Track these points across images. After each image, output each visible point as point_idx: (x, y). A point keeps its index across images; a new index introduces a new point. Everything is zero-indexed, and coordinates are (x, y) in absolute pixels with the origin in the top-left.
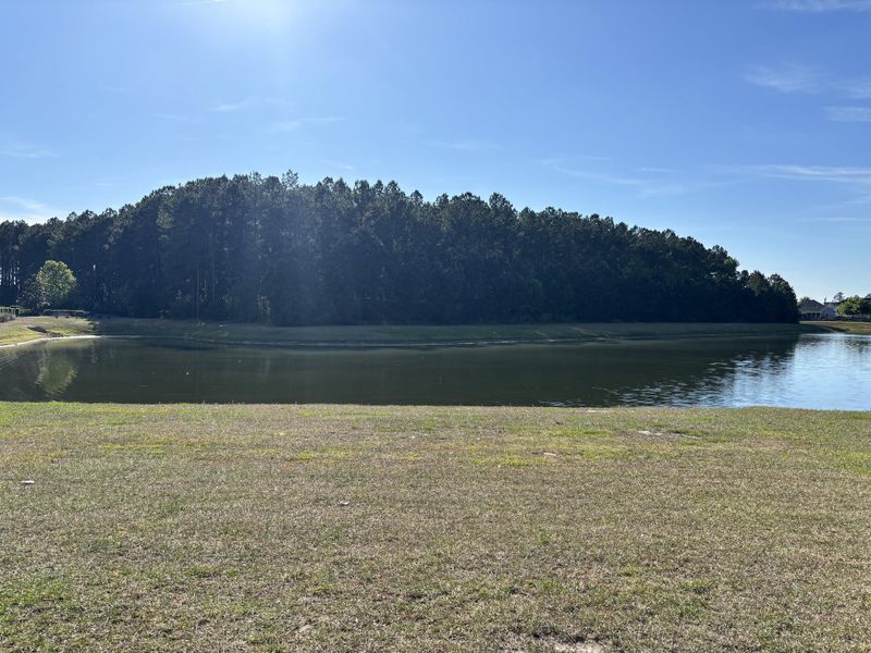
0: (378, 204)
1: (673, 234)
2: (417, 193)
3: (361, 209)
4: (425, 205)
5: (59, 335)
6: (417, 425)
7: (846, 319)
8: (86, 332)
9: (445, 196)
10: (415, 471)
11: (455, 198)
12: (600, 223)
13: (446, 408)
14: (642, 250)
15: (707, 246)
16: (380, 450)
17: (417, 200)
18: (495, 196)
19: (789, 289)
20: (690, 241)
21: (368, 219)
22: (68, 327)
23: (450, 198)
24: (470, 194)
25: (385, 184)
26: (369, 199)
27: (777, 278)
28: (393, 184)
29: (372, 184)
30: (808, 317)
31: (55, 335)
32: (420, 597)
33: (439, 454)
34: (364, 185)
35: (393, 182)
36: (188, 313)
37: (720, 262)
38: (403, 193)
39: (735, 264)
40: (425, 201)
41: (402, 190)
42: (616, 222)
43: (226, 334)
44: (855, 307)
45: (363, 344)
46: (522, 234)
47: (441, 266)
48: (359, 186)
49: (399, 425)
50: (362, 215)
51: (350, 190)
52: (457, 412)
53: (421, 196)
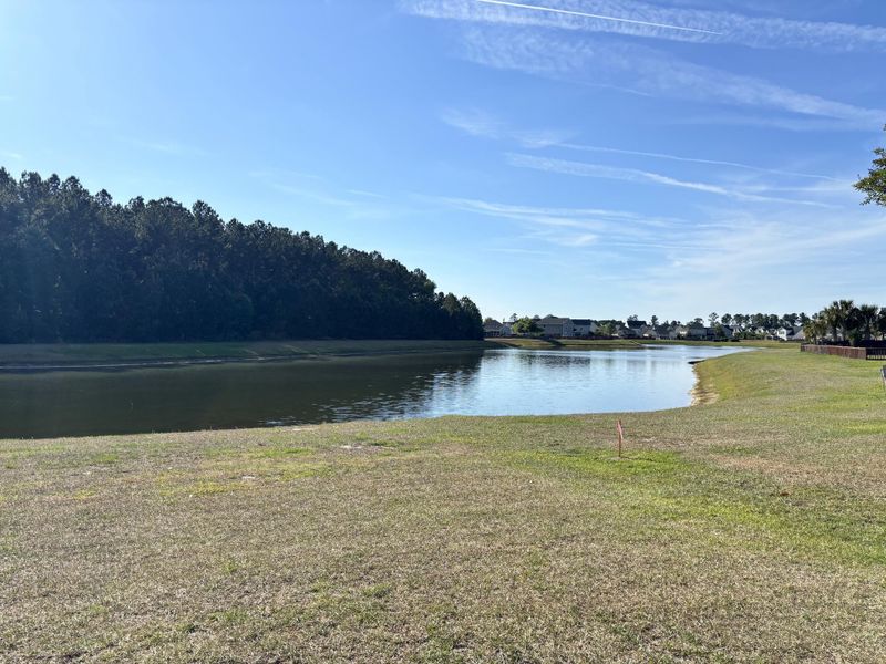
0: (52, 201)
1: (380, 256)
2: (104, 192)
3: (30, 205)
4: (114, 207)
6: (95, 459)
7: (519, 337)
9: (140, 199)
10: (87, 512)
11: (152, 202)
12: (311, 240)
13: (134, 437)
14: (351, 270)
15: (410, 269)
16: (42, 491)
17: (104, 200)
18: (199, 204)
19: (476, 310)
20: (394, 264)
21: (39, 218)
23: (146, 202)
24: (170, 200)
25: (63, 178)
26: (40, 194)
27: (466, 299)
28: (73, 180)
29: (45, 177)
30: (491, 335)
32: (78, 655)
33: (120, 490)
34: (34, 178)
35: (73, 178)
37: (420, 283)
38: (86, 192)
39: (433, 286)
40: (115, 202)
41: (85, 187)
42: (327, 241)
44: (526, 326)
45: (31, 367)
46: (229, 246)
47: (134, 274)
48: (27, 178)
49: (73, 461)
50: (31, 212)
51: (14, 182)
52: (146, 440)
53: (109, 196)
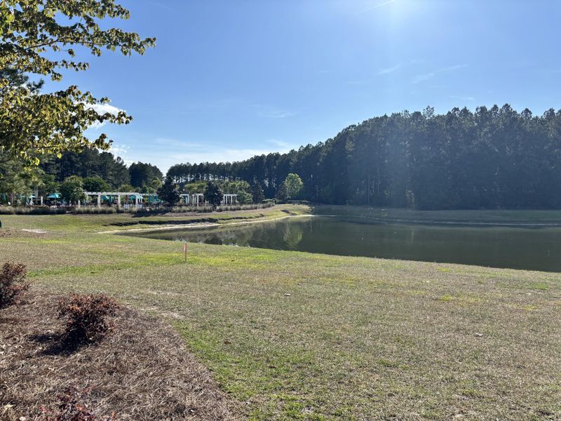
0: (494, 122)
2: (527, 110)
3: (481, 127)
4: (534, 119)
5: (295, 214)
6: (532, 286)
8: (308, 213)
9: (552, 111)
10: (534, 319)
13: (556, 274)
16: (502, 300)
17: (526, 115)
21: (486, 133)
22: (299, 210)
23: (556, 112)
25: (500, 107)
26: (487, 119)
28: (507, 106)
29: (489, 108)
31: (293, 214)
34: (483, 109)
35: (507, 105)
36: (364, 202)
38: (515, 112)
40: (534, 115)
41: (514, 110)
43: (386, 215)
47: (548, 162)
48: (479, 110)
49: (515, 284)
50: (481, 131)
51: (472, 114)
53: (530, 112)
